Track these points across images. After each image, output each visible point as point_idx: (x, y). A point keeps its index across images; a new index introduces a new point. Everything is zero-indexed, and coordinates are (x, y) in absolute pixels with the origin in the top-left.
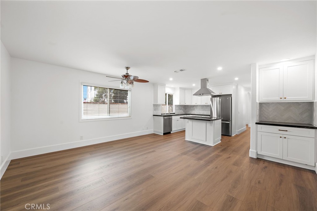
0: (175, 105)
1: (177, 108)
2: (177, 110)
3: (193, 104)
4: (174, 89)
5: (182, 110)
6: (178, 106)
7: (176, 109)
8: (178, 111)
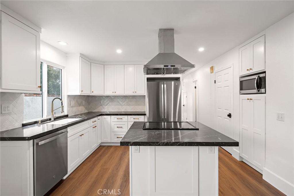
0: (69, 96)
1: (73, 103)
2: (72, 107)
3: (108, 93)
4: (65, 55)
5: (83, 106)
6: (74, 99)
7: (69, 105)
8: (75, 109)
